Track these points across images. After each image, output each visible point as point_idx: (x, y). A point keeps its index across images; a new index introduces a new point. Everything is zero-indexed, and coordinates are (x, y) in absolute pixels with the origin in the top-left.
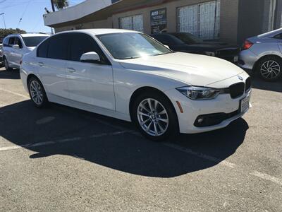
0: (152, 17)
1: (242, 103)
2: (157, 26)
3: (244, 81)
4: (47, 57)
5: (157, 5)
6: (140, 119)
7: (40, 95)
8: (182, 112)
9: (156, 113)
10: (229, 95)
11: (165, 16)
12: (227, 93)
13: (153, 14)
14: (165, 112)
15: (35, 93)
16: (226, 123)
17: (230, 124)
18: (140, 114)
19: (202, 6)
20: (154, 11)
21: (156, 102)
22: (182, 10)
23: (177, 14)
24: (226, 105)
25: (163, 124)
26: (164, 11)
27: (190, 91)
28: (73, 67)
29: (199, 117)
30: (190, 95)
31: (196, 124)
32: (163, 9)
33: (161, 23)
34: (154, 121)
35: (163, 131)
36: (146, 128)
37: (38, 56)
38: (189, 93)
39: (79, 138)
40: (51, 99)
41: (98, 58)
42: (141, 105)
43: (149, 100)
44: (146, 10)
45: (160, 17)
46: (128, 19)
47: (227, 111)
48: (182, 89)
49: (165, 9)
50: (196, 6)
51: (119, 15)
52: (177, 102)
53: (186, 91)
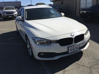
8: (33, 49)
52: (31, 44)
53: (35, 40)
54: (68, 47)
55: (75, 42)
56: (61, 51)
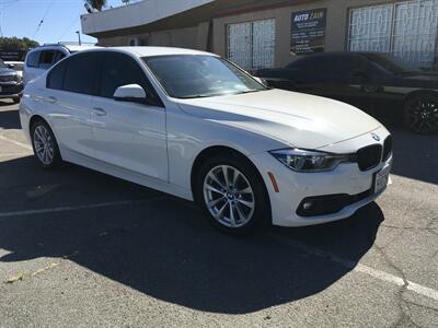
0: (294, 25)
1: (377, 178)
2: (305, 39)
3: (381, 142)
4: (62, 89)
6: (207, 197)
7: (48, 150)
8: (277, 190)
9: (235, 190)
10: (356, 165)
12: (353, 162)
13: (297, 19)
14: (249, 190)
15: (42, 145)
16: (348, 212)
17: (355, 212)
18: (208, 189)
22: (357, 13)
23: (348, 19)
24: (351, 181)
25: (246, 210)
26: (321, 15)
27: (293, 156)
28: (101, 107)
29: (306, 200)
30: (292, 164)
31: (301, 211)
32: (320, 10)
33: (313, 34)
34: (230, 201)
35: (244, 221)
36: (217, 213)
37: (48, 86)
38: (289, 159)
40: (66, 157)
41: (143, 95)
42: (210, 174)
43: (225, 168)
45: (313, 24)
47: (352, 192)
48: (279, 153)
49: (325, 10)
50: (391, 7)
52: (270, 174)
53: (284, 156)
54: (374, 175)
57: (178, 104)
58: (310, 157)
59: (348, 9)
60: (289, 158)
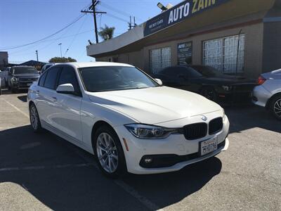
0: (178, 49)
1: (203, 145)
2: (184, 58)
3: (207, 122)
5: (185, 38)
6: (100, 153)
8: (128, 150)
9: (110, 149)
10: (183, 135)
11: (191, 49)
12: (181, 133)
13: (180, 47)
14: (115, 148)
16: (179, 167)
17: (184, 168)
18: (99, 148)
19: (227, 40)
20: (181, 44)
21: (110, 137)
22: (207, 43)
23: (202, 47)
27: (139, 128)
33: (187, 55)
34: (109, 156)
35: (115, 168)
38: (135, 131)
39: (43, 167)
41: (73, 90)
42: (99, 138)
43: (104, 134)
44: (174, 43)
45: (187, 50)
46: (157, 51)
48: (130, 126)
49: (191, 42)
50: (221, 40)
51: (149, 48)
52: (124, 139)
53: (133, 129)
54: (200, 143)
55: (210, 134)
56: (188, 152)
57: (88, 95)
58: (152, 129)
59: (202, 42)
60: (136, 129)
